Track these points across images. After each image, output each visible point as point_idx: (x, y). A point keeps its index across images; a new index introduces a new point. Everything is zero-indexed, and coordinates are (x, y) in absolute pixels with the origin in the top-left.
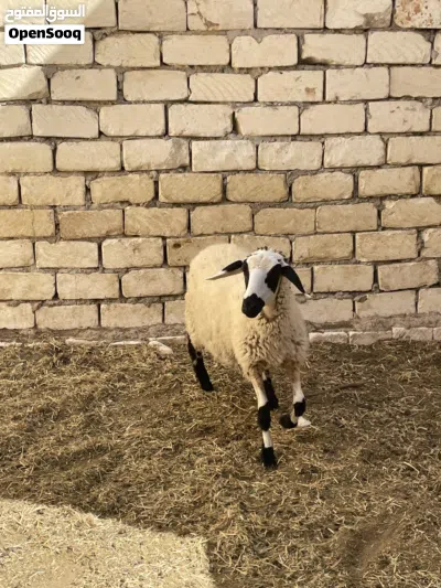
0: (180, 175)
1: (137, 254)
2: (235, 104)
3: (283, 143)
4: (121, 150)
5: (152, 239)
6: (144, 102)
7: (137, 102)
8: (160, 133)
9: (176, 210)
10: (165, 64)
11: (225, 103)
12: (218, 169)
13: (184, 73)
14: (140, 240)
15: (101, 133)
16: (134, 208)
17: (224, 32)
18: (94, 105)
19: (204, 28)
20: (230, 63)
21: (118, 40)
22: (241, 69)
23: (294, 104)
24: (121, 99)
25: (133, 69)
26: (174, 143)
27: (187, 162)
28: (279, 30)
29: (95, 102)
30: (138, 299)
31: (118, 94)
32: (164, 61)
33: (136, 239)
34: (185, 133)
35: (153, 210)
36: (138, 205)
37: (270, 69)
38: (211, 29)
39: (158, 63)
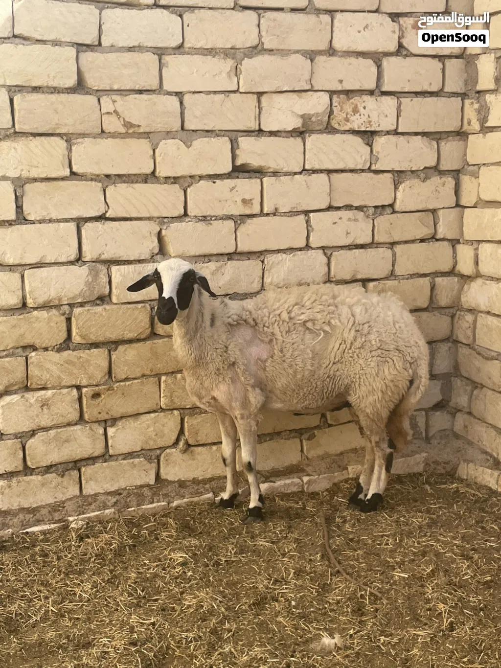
0: (99, 309)
1: (45, 411)
2: (162, 220)
3: (218, 264)
4: (23, 281)
5: (65, 391)
6: (50, 221)
7: (41, 222)
8: (72, 258)
9: (94, 351)
10: (76, 174)
11: (149, 219)
12: (146, 298)
13: (100, 185)
14: (49, 393)
16: (41, 353)
17: (147, 135)
19: (123, 130)
20: (154, 172)
21: (15, 145)
22: (167, 178)
23: (229, 217)
24: (21, 218)
25: (35, 180)
26: (90, 270)
27: (107, 291)
28: (208, 132)
30: (48, 469)
31: (17, 212)
32: (75, 169)
33: (43, 392)
34: (103, 257)
35: (66, 354)
36: (46, 349)
37: (201, 177)
38: (131, 131)
39: (67, 172)
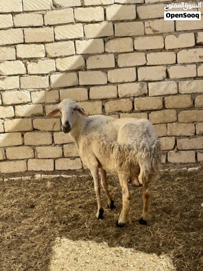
0: (144, 98)
2: (167, 65)
3: (190, 81)
4: (118, 89)
6: (127, 67)
7: (123, 68)
8: (134, 80)
9: (143, 113)
10: (136, 50)
11: (162, 65)
12: (161, 94)
13: (144, 53)
15: (108, 82)
16: (124, 114)
17: (161, 34)
18: (105, 70)
19: (152, 33)
20: (164, 47)
21: (115, 41)
22: (169, 50)
23: (194, 63)
24: (117, 66)
25: (122, 53)
26: (141, 84)
27: (147, 92)
28: (186, 31)
29: (105, 68)
31: (116, 65)
32: (135, 48)
34: (145, 80)
35: (132, 114)
36: (125, 112)
37: (183, 49)
38: (156, 33)
39: (132, 50)
